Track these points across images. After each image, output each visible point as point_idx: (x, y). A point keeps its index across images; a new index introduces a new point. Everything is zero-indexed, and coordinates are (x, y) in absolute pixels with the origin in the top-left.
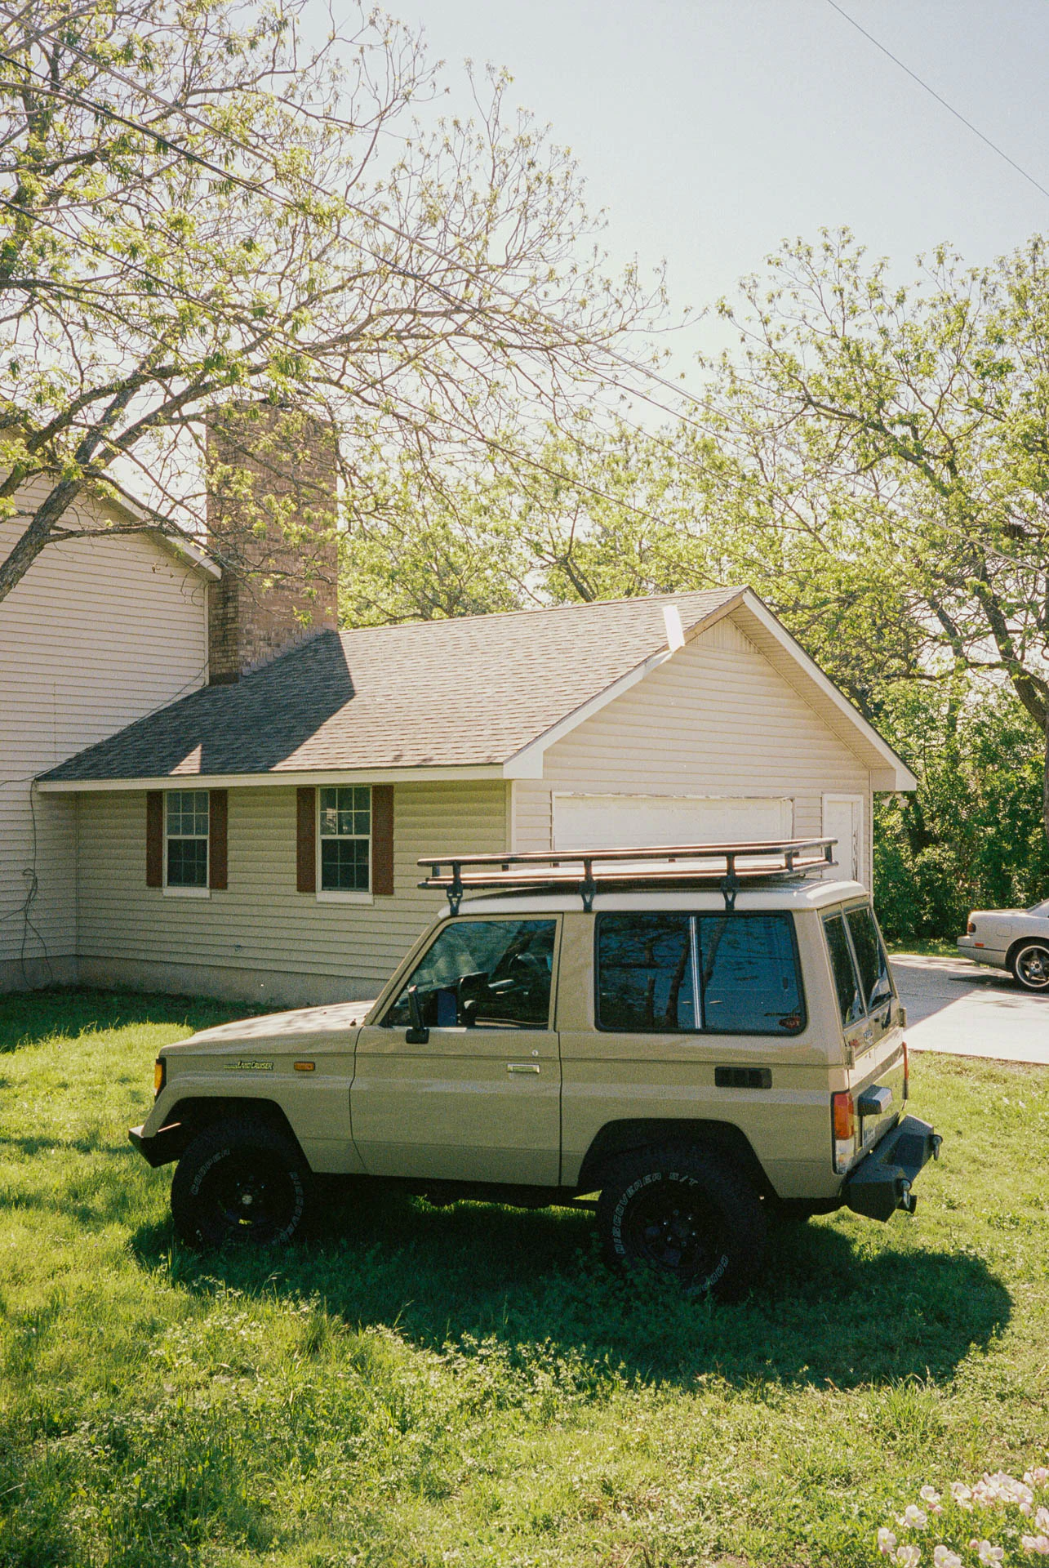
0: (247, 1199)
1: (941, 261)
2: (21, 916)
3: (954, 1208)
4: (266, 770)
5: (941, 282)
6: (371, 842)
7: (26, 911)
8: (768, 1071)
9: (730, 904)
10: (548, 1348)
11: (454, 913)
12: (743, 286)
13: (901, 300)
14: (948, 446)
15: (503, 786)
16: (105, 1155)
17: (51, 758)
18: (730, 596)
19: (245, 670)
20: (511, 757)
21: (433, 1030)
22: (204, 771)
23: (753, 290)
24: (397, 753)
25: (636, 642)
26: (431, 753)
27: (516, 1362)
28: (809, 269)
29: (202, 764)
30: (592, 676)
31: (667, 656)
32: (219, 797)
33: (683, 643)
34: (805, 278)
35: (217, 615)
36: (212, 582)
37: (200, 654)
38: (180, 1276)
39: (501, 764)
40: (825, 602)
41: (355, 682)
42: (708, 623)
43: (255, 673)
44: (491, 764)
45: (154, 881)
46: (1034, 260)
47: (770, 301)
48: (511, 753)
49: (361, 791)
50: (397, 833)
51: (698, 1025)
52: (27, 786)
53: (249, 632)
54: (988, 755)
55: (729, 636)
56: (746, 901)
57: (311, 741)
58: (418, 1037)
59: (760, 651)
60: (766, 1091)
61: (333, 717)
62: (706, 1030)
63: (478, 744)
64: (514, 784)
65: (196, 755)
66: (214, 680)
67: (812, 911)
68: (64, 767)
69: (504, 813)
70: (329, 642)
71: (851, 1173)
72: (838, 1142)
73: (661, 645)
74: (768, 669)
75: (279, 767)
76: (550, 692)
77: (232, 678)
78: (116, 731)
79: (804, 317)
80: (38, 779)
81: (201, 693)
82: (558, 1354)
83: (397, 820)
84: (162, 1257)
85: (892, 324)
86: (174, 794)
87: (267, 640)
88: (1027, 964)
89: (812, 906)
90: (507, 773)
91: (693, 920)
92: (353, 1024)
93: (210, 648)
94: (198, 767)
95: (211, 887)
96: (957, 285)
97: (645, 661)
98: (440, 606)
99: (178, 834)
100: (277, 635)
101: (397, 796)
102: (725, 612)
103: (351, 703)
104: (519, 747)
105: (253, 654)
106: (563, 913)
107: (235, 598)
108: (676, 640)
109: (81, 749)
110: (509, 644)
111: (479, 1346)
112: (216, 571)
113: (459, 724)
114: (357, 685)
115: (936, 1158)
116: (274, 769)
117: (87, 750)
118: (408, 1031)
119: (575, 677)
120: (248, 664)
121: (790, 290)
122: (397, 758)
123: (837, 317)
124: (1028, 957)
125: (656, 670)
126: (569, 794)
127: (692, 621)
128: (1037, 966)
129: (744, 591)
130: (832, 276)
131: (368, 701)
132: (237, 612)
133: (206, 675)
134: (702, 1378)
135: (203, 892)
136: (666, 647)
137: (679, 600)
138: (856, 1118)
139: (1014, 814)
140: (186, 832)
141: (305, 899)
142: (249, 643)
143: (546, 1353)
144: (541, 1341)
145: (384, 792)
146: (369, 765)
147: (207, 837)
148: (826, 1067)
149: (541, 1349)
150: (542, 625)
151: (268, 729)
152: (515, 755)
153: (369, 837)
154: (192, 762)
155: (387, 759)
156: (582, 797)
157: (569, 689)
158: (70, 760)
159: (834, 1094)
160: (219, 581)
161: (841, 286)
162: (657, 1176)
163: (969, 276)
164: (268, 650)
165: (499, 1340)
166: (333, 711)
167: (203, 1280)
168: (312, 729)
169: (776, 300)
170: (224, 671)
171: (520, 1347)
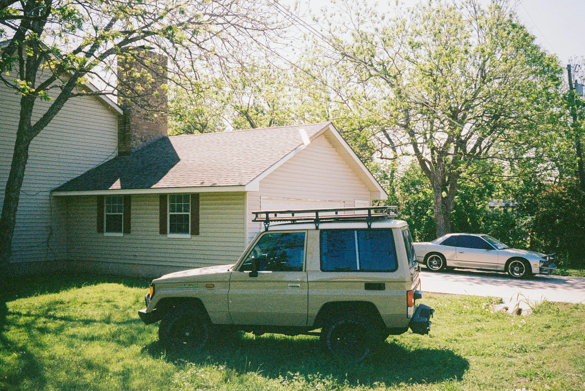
0: (187, 334)
1: (397, 5)
2: (45, 244)
3: (432, 337)
4: (149, 187)
5: (397, 12)
6: (190, 216)
7: (48, 242)
8: (384, 284)
9: (369, 226)
10: (318, 375)
11: (267, 230)
12: (322, 11)
13: (383, 18)
14: (398, 73)
15: (244, 194)
16: (116, 325)
17: (57, 183)
18: (324, 126)
19: (133, 151)
20: (248, 183)
21: (259, 272)
22: (123, 188)
23: (325, 12)
24: (202, 181)
25: (290, 142)
26: (216, 182)
27: (308, 381)
28: (346, 5)
29: (121, 186)
30: (275, 154)
31: (303, 147)
32: (128, 198)
33: (309, 142)
34: (345, 8)
35: (121, 129)
36: (119, 116)
37: (115, 144)
38: (169, 359)
39: (244, 185)
40: (354, 130)
41: (179, 155)
42: (317, 136)
43: (136, 151)
44: (241, 185)
45: (100, 230)
46: (430, 5)
47: (331, 17)
48: (248, 182)
49: (186, 196)
50: (201, 212)
51: (358, 268)
52: (48, 193)
53: (134, 136)
54: (407, 189)
55: (323, 141)
56: (375, 225)
57: (165, 177)
58: (254, 275)
59: (334, 147)
60: (383, 291)
61: (172, 169)
62: (361, 270)
63: (234, 178)
64: (248, 193)
65: (118, 182)
66: (120, 154)
67: (398, 228)
68: (62, 186)
69: (244, 204)
70: (165, 140)
71: (412, 319)
72: (409, 308)
73: (301, 143)
74: (337, 154)
75: (154, 186)
76: (260, 160)
77: (127, 153)
78: (82, 173)
79: (344, 23)
80: (52, 191)
81: (115, 159)
82: (322, 378)
83: (200, 207)
84: (162, 353)
85: (380, 27)
86: (109, 197)
87: (141, 139)
88: (432, 262)
89: (399, 227)
90: (246, 189)
91: (356, 232)
92: (228, 270)
93: (119, 142)
94: (120, 186)
95: (124, 233)
96: (402, 14)
97: (295, 149)
98: (197, 129)
99: (110, 212)
100: (145, 137)
101: (201, 198)
102: (323, 132)
103: (179, 163)
104: (251, 179)
105: (136, 144)
106: (308, 230)
107: (129, 123)
108: (307, 142)
109: (69, 180)
110: (240, 142)
111: (294, 376)
112: (121, 112)
113: (225, 171)
114: (180, 156)
115: (432, 317)
116: (152, 187)
117: (71, 180)
118: (250, 273)
119: (268, 154)
120: (134, 148)
121: (339, 13)
122: (202, 183)
123: (356, 23)
124: (432, 259)
125: (299, 153)
126: (267, 198)
127: (312, 135)
128: (435, 262)
129: (330, 124)
130: (354, 8)
131: (186, 162)
132: (130, 128)
133: (117, 152)
134: (376, 383)
135: (121, 235)
136: (303, 144)
137: (305, 127)
138: (413, 300)
139: (416, 211)
140: (113, 212)
141: (163, 237)
142: (134, 140)
143: (318, 378)
144: (316, 374)
145: (196, 197)
146: (191, 186)
147: (122, 214)
148: (405, 282)
149: (316, 376)
150: (252, 135)
151: (146, 173)
152: (250, 182)
153: (189, 213)
154: (117, 185)
155: (198, 184)
156: (271, 199)
157: (267, 159)
158: (65, 184)
159: (408, 291)
160: (122, 116)
161: (358, 12)
162: (343, 321)
163: (407, 10)
164: (141, 143)
165: (301, 374)
166: (172, 166)
167: (179, 360)
168: (165, 172)
169: (333, 16)
170: (124, 150)
171: (309, 375)
